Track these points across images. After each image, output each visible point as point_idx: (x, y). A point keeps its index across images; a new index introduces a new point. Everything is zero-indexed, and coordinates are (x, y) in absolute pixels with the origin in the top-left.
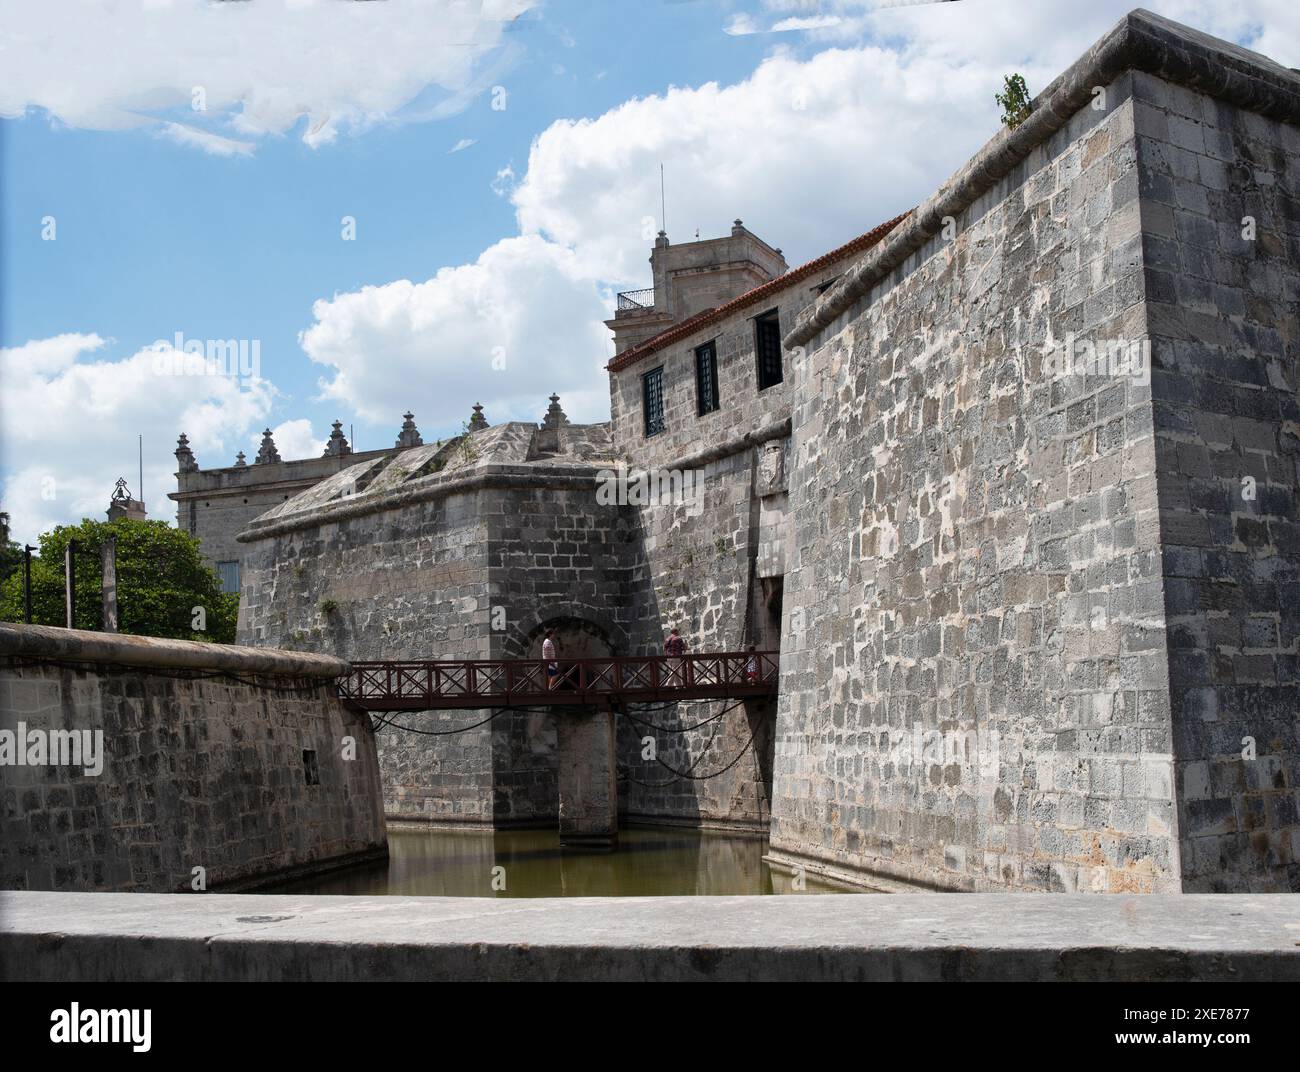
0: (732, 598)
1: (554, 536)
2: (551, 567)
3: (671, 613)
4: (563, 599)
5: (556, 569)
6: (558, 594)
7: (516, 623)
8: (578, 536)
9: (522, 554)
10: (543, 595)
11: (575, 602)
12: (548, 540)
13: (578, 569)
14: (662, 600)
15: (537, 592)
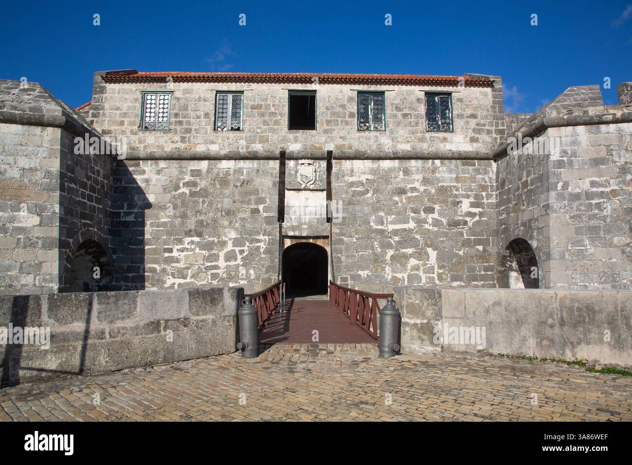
0: (262, 244)
1: (89, 178)
2: (86, 201)
3: (178, 247)
4: (91, 226)
5: (89, 203)
6: (88, 222)
7: (71, 241)
8: (96, 182)
9: (75, 187)
10: (83, 221)
11: (95, 230)
12: (85, 180)
13: (97, 206)
14: (165, 237)
15: (81, 219)
